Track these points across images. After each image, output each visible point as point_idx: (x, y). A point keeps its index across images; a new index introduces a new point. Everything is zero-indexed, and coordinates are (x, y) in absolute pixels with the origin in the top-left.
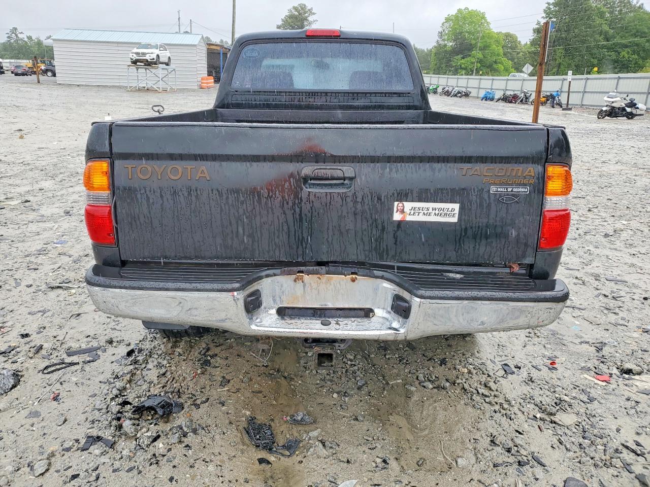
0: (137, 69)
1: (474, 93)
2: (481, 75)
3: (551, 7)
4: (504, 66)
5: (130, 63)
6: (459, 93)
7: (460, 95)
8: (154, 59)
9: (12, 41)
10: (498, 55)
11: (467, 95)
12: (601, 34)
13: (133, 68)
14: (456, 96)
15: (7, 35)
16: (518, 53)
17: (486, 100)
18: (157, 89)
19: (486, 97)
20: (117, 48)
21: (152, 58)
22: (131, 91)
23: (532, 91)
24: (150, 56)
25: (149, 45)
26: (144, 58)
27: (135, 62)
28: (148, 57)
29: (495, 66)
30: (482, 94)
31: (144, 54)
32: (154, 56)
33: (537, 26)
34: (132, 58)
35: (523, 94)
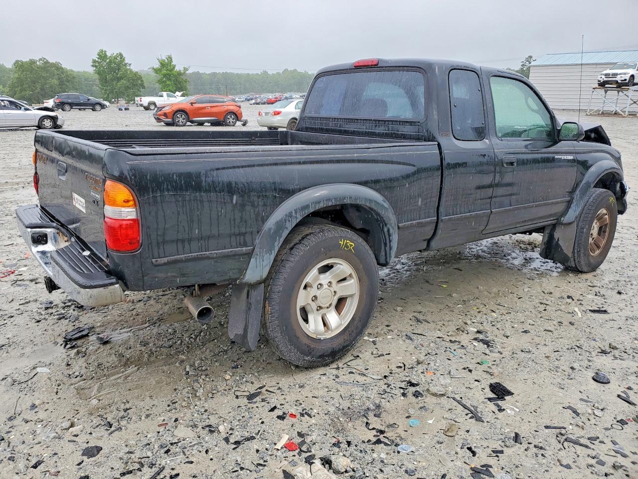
0: (606, 92)
5: (597, 86)
8: (625, 80)
9: (525, 69)
13: (602, 91)
15: (522, 64)
18: (621, 113)
20: (594, 70)
21: (623, 79)
22: (591, 115)
24: (621, 77)
25: (625, 65)
26: (614, 79)
27: (602, 84)
28: (619, 79)
31: (615, 75)
32: (627, 77)
34: (600, 79)
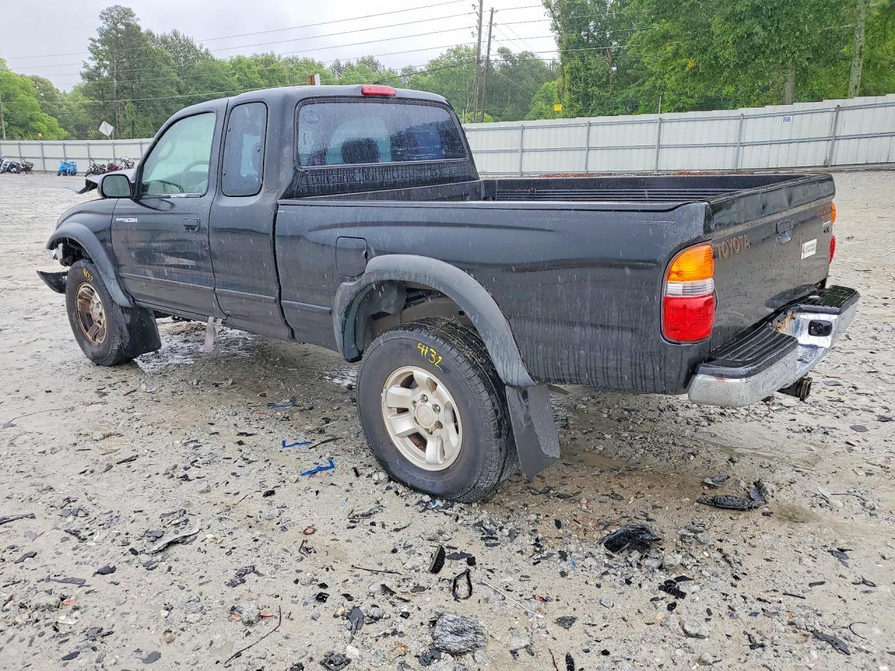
1: (37, 165)
2: (41, 139)
3: (98, 44)
4: (47, 126)
6: (12, 166)
7: (15, 169)
10: (33, 108)
11: (27, 169)
12: (172, 84)
14: (8, 171)
16: (60, 107)
17: (65, 174)
19: (65, 171)
23: (135, 159)
29: (32, 124)
30: (56, 166)
33: (85, 70)
35: (124, 163)
